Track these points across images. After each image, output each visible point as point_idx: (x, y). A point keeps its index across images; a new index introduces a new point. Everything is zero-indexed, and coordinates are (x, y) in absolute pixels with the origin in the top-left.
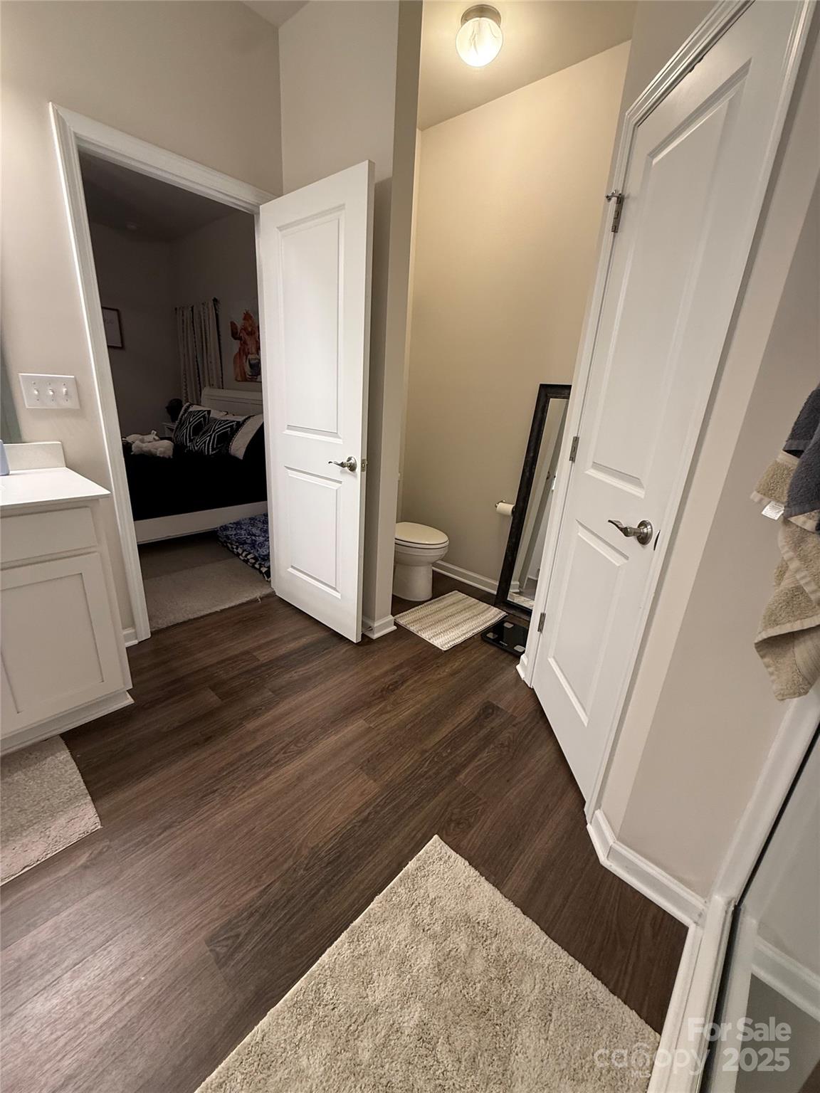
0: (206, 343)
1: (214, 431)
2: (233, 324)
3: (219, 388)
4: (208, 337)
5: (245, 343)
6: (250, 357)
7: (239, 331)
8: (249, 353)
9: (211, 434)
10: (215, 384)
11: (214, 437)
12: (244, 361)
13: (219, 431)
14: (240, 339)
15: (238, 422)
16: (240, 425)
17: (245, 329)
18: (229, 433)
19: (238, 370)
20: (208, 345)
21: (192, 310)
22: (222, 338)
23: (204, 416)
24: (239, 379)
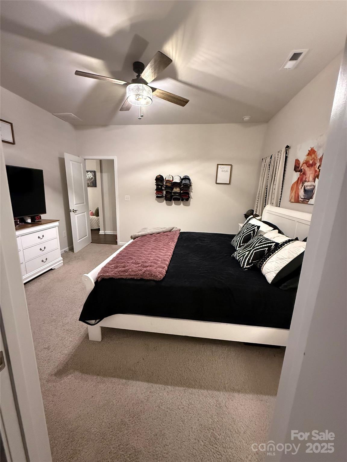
0: (275, 176)
1: (254, 247)
2: (297, 161)
3: (277, 206)
4: (276, 173)
5: (304, 174)
6: (306, 184)
7: (301, 165)
8: (305, 181)
9: (251, 250)
10: (274, 203)
11: (252, 254)
12: (300, 188)
13: (257, 249)
14: (300, 171)
15: (277, 244)
16: (278, 246)
17: (306, 163)
18: (266, 252)
19: (293, 194)
20: (276, 178)
21: (271, 158)
22: (286, 172)
23: (254, 230)
24: (293, 200)
